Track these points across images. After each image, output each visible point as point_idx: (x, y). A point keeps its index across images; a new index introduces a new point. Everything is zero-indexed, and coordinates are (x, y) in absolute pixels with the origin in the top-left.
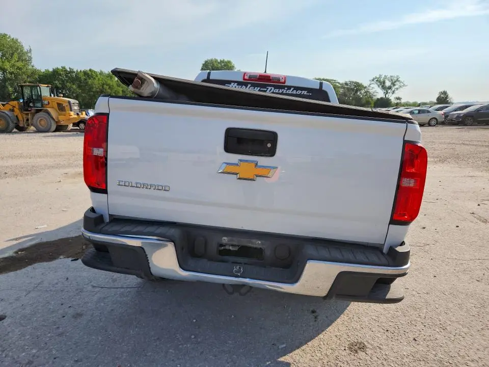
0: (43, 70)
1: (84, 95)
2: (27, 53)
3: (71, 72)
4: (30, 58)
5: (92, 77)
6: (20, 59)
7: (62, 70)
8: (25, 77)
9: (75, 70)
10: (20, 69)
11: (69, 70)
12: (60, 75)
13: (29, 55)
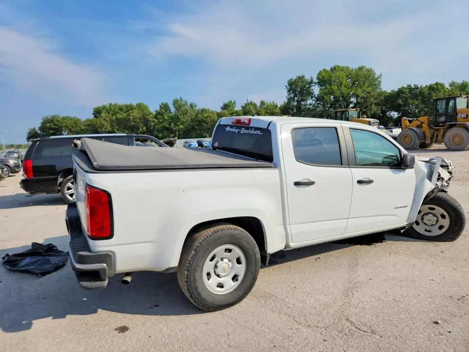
0: (389, 91)
1: (427, 109)
2: (377, 79)
3: (416, 88)
4: (380, 82)
5: (438, 90)
6: (370, 85)
7: (406, 88)
8: (372, 99)
9: (419, 86)
10: (369, 93)
11: (413, 87)
12: (404, 93)
13: (379, 80)
